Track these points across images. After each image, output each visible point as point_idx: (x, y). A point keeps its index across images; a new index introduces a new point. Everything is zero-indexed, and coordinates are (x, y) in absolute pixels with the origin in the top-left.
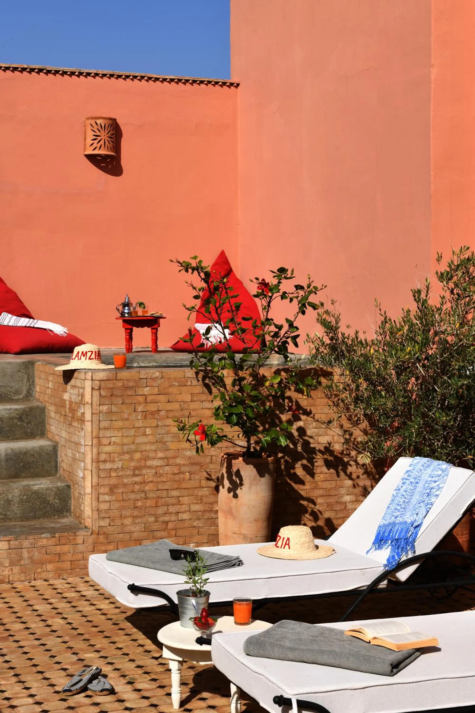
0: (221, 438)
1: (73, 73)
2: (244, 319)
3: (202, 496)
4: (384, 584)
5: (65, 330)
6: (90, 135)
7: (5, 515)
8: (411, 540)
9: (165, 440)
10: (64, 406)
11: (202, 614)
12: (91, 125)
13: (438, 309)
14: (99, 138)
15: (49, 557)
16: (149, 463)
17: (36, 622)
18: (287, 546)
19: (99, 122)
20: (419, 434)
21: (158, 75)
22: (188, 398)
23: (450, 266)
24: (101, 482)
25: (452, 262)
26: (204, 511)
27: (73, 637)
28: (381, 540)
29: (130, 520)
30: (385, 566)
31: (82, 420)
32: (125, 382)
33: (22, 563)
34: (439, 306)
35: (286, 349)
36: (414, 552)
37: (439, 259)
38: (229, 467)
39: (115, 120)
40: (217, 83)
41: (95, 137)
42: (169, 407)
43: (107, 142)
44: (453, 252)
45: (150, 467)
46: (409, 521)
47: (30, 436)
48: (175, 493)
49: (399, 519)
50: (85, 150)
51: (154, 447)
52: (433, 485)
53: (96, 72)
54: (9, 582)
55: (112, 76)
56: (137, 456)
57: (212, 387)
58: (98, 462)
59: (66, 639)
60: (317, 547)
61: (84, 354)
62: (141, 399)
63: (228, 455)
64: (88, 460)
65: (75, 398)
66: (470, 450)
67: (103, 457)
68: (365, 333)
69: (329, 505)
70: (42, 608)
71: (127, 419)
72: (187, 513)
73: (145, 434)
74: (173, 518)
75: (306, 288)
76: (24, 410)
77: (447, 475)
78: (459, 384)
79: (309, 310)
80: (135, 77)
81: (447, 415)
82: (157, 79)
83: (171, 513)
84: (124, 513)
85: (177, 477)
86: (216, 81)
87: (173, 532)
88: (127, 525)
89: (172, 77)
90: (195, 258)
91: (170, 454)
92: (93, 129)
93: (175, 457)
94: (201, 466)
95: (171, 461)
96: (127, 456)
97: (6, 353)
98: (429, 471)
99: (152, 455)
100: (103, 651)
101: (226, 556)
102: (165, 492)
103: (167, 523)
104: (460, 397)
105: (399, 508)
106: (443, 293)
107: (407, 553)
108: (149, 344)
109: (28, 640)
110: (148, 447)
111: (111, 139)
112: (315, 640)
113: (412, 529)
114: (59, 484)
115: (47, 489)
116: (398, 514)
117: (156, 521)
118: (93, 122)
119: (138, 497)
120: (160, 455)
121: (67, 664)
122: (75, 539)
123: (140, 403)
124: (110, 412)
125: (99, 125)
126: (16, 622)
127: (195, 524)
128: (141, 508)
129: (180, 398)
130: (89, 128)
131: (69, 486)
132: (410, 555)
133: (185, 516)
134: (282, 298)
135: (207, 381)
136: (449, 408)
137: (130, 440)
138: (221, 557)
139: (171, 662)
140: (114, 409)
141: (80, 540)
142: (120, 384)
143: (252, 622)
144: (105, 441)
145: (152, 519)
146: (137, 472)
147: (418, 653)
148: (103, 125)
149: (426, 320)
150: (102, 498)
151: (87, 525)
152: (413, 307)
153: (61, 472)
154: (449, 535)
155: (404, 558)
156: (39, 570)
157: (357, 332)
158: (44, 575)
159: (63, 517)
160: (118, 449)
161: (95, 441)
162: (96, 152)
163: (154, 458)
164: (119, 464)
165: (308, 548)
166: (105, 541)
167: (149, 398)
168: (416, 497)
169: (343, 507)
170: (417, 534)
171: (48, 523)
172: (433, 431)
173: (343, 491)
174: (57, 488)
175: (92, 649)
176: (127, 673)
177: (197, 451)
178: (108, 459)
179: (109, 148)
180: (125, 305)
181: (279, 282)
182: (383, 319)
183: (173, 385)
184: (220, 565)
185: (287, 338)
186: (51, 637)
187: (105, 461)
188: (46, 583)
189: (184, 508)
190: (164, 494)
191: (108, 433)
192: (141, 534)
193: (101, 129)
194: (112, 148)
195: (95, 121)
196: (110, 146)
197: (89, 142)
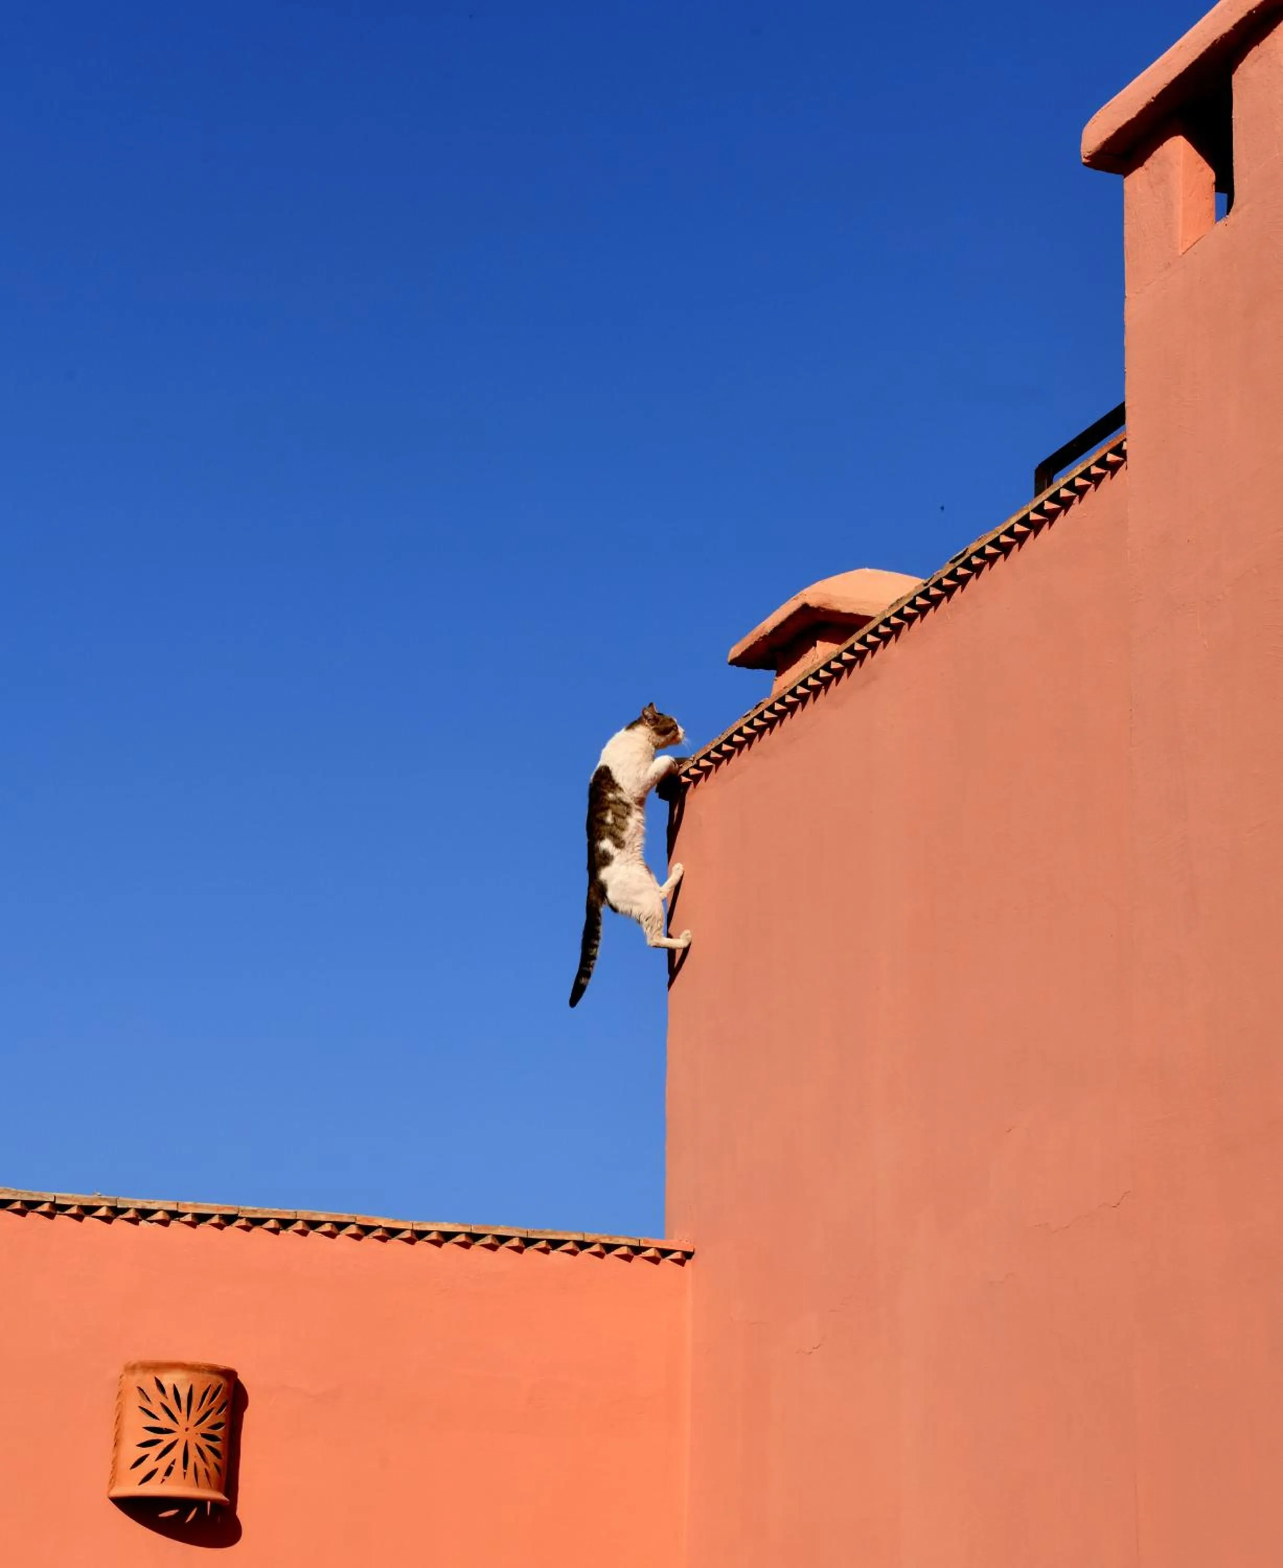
1: (87, 1211)
6: (135, 1427)
12: (141, 1391)
14: (167, 1439)
19: (169, 1379)
21: (396, 1221)
39: (230, 1375)
40: (610, 1248)
41: (152, 1436)
43: (193, 1453)
50: (113, 1481)
53: (173, 1207)
55: (229, 1220)
80: (314, 1225)
82: (394, 1234)
86: (607, 1241)
89: (448, 1228)
92: (147, 1406)
111: (211, 1444)
118: (147, 1381)
125: (170, 1392)
130: (134, 1401)
148: (183, 1395)
162: (153, 1489)
179: (202, 1474)
193: (176, 1407)
194: (211, 1475)
195: (158, 1377)
196: (206, 1466)
197: (131, 1451)
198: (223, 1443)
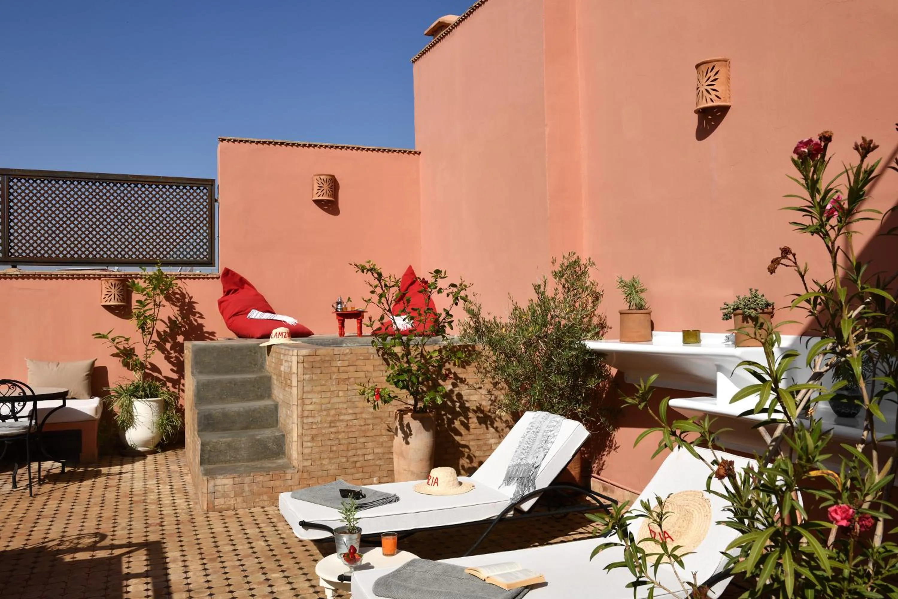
0: (391, 398)
1: (304, 145)
2: (413, 309)
3: (382, 442)
4: (510, 514)
5: (296, 321)
6: (316, 187)
7: (235, 457)
8: (532, 478)
9: (353, 400)
10: (281, 376)
11: (350, 551)
13: (553, 298)
14: (322, 189)
15: (265, 490)
16: (342, 417)
17: (243, 545)
18: (436, 484)
19: (322, 177)
20: (541, 394)
21: (364, 146)
22: (371, 368)
23: (561, 267)
24: (305, 432)
25: (563, 264)
26: (384, 453)
27: (268, 558)
28: (510, 478)
29: (327, 460)
30: (512, 499)
31: (291, 386)
32: (323, 357)
33: (244, 494)
34: (554, 296)
35: (444, 331)
36: (535, 488)
37: (553, 262)
38: (401, 420)
39: (334, 176)
40: (405, 152)
41: (319, 188)
42: (357, 375)
43: (328, 192)
44: (564, 257)
45: (342, 421)
46: (531, 463)
47: (261, 397)
48: (362, 440)
49: (524, 462)
50: (313, 197)
51: (345, 406)
52: (549, 433)
54: (234, 509)
55: (332, 147)
56: (333, 412)
57: (389, 360)
58: (303, 417)
59: (262, 559)
60: (460, 484)
61: (281, 334)
62: (335, 370)
63: (400, 411)
64: (295, 416)
65: (287, 370)
66: (579, 405)
67: (306, 414)
68: (501, 318)
69: (479, 446)
70: (252, 531)
71: (323, 385)
72: (372, 455)
73: (338, 396)
74: (361, 458)
75: (458, 286)
76: (255, 379)
77: (560, 426)
78: (570, 355)
79: (461, 302)
80: (348, 148)
81: (561, 378)
82: (363, 149)
83: (359, 455)
84: (323, 455)
85: (363, 428)
87: (361, 470)
88: (325, 465)
90: (369, 262)
91: (357, 410)
92: (318, 182)
93: (361, 413)
94: (382, 419)
95: (359, 416)
96: (325, 413)
97: (252, 338)
98: (547, 422)
99: (344, 411)
100: (288, 571)
101: (386, 494)
102: (354, 439)
103: (356, 462)
104: (571, 365)
105: (524, 452)
106: (556, 286)
107: (529, 489)
108: (355, 331)
109: (231, 561)
110: (341, 406)
111: (331, 189)
112: (437, 579)
113: (533, 470)
114: (277, 434)
115: (268, 438)
116: (523, 456)
117: (347, 461)
118: (318, 178)
119: (333, 443)
120: (350, 411)
121: (255, 583)
122: (284, 476)
123: (334, 373)
124: (311, 380)
125: (322, 180)
126: (228, 544)
127: (377, 463)
128: (336, 451)
129: (365, 368)
130: (316, 181)
131: (284, 436)
132: (532, 490)
133: (369, 457)
134: (438, 293)
135: (386, 356)
136: (563, 373)
137: (327, 400)
138: (382, 494)
139: (326, 590)
140: (314, 377)
141: (288, 477)
142: (318, 358)
143: (398, 553)
144: (308, 402)
145: (344, 460)
146: (332, 425)
147: (527, 590)
148: (325, 180)
149: (545, 307)
150: (305, 444)
151: (294, 464)
152: (535, 298)
153: (280, 425)
154: (565, 471)
155: (527, 493)
156: (257, 500)
157: (495, 318)
158: (261, 504)
159: (280, 458)
160: (318, 407)
161: (300, 401)
162: (321, 198)
163: (345, 414)
164: (319, 419)
165: (453, 485)
166: (309, 477)
167: (342, 369)
168: (537, 443)
169: (489, 448)
170: (536, 473)
171: (267, 464)
172: (551, 391)
173: (489, 436)
174: (275, 437)
175: (280, 569)
176: (301, 592)
177: (374, 408)
178: (310, 415)
179: (330, 195)
180: (338, 303)
181: (436, 281)
182: (514, 307)
183: (360, 359)
184: (380, 502)
185: (444, 322)
186: (251, 558)
187: (307, 417)
188: (262, 510)
189: (369, 451)
190: (354, 440)
191: (310, 396)
192: (336, 471)
193: (324, 182)
195: (320, 177)
197: (316, 191)
198: (333, 190)
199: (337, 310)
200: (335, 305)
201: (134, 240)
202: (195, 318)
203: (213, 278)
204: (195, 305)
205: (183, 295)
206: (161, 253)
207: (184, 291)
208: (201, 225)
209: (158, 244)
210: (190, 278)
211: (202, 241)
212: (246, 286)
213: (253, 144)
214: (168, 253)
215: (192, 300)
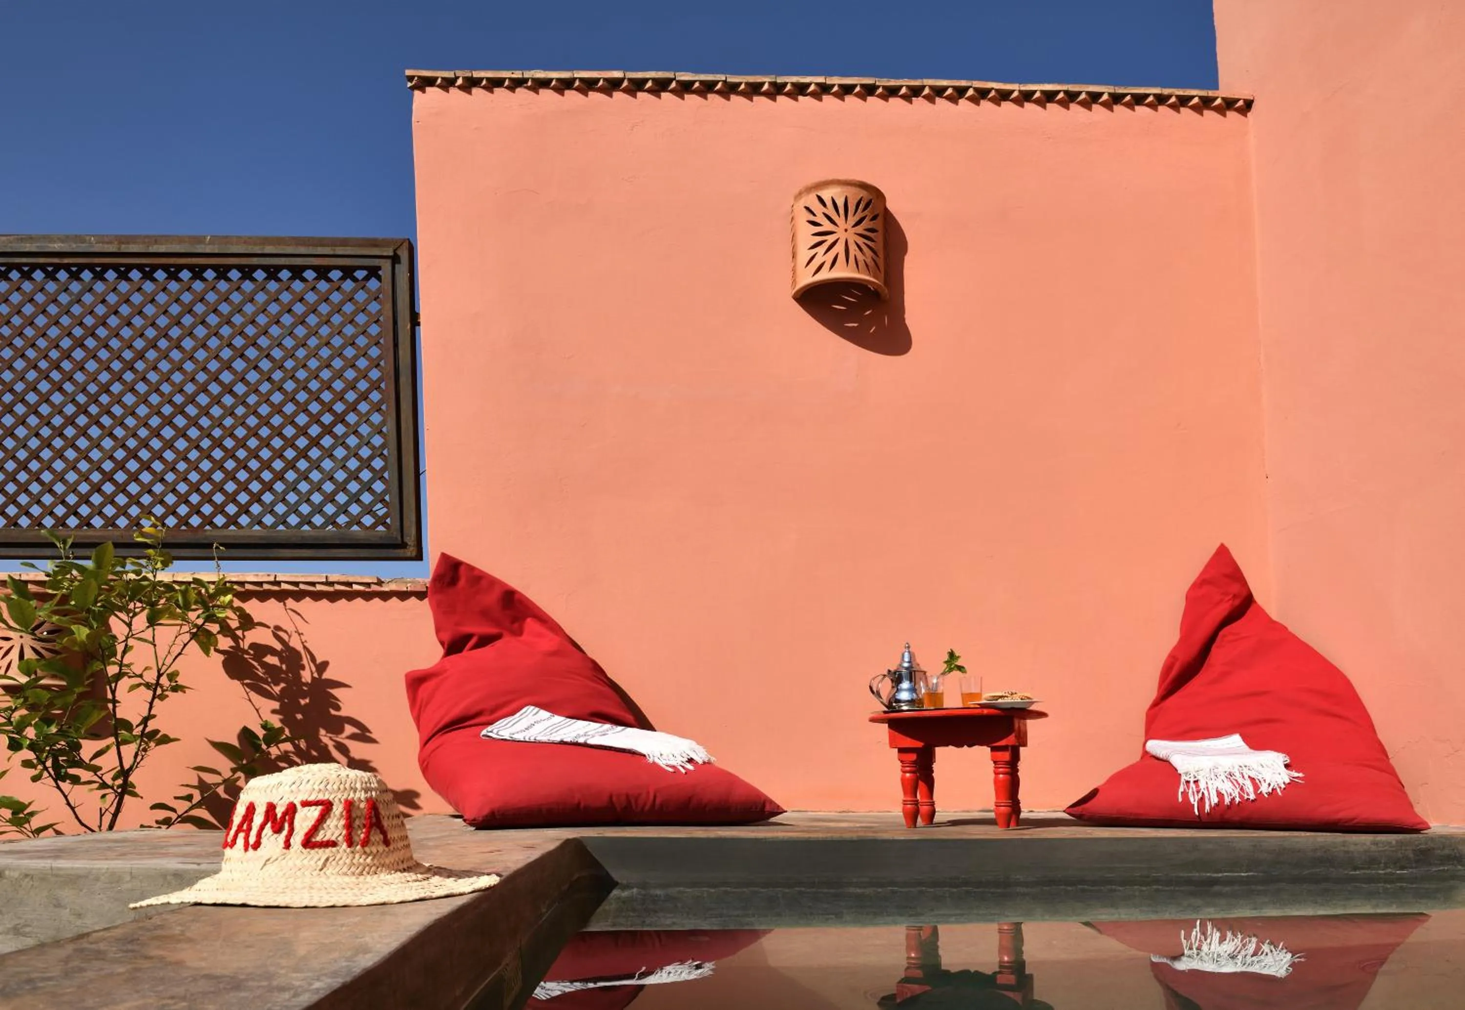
1: (754, 88)
6: (806, 235)
12: (807, 208)
14: (830, 239)
19: (827, 195)
39: (875, 189)
41: (818, 239)
43: (853, 248)
55: (869, 91)
61: (281, 819)
82: (1004, 94)
92: (813, 219)
111: (867, 242)
118: (811, 200)
125: (829, 203)
130: (802, 218)
148: (840, 203)
162: (825, 276)
179: (861, 263)
180: (897, 677)
193: (835, 213)
194: (869, 264)
195: (819, 194)
196: (864, 258)
197: (804, 255)
198: (879, 247)
199: (892, 704)
200: (885, 687)
201: (121, 466)
202: (341, 738)
203: (403, 596)
204: (335, 692)
205: (291, 657)
206: (220, 509)
207: (295, 643)
208: (363, 407)
209: (207, 477)
210: (317, 596)
211: (366, 464)
212: (530, 624)
213: (546, 94)
214: (245, 510)
215: (326, 675)
